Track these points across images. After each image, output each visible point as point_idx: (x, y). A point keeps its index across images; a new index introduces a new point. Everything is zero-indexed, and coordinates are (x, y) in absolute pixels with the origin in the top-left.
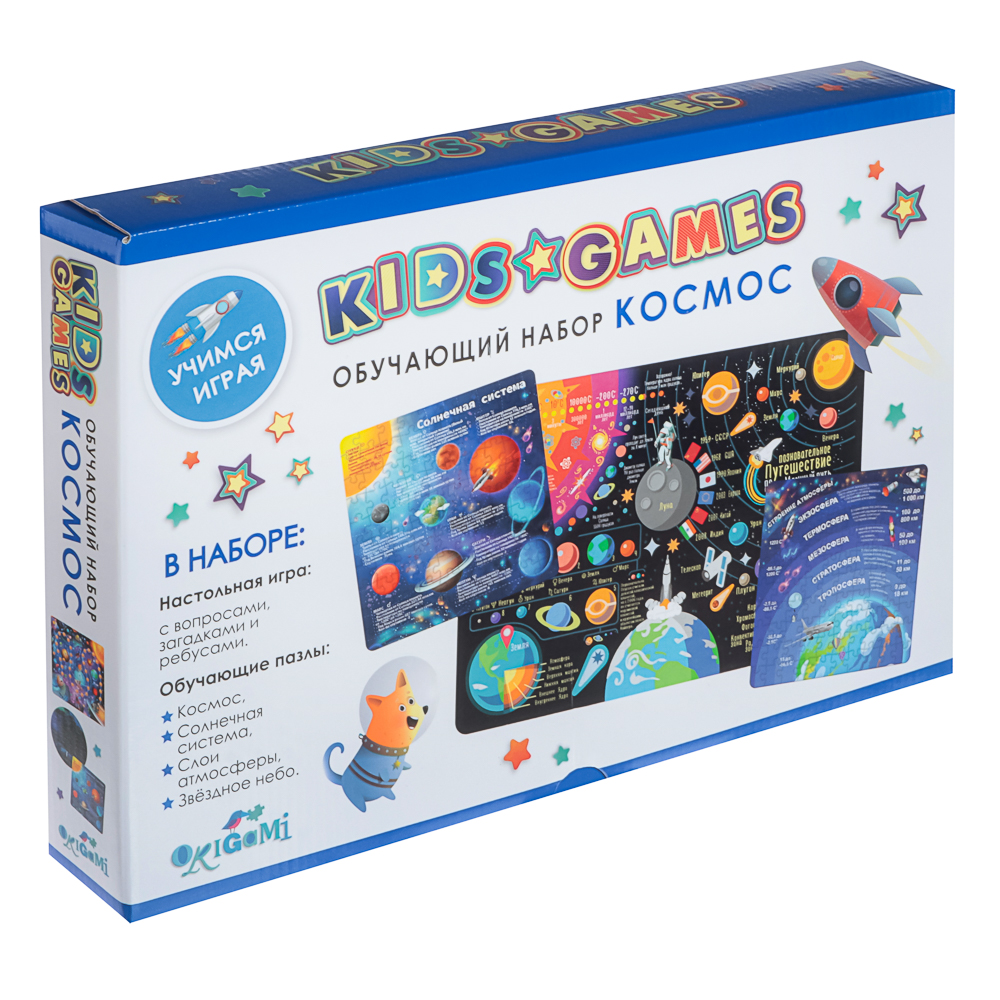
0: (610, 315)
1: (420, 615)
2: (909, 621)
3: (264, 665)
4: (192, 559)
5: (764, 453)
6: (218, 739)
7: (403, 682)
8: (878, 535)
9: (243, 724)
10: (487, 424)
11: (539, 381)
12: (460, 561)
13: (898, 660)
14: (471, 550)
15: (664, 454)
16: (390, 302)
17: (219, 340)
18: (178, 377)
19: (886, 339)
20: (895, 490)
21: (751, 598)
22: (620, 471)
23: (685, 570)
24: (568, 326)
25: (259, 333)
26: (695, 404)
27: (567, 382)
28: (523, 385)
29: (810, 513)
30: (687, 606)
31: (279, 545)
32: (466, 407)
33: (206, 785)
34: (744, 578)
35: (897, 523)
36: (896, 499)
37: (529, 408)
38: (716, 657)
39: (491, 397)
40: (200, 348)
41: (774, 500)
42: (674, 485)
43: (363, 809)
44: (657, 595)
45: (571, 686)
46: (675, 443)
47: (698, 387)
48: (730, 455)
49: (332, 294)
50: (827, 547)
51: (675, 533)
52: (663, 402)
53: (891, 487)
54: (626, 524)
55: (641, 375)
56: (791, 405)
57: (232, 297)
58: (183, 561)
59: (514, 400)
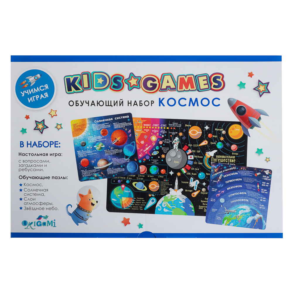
0: (157, 102)
1: (96, 175)
2: (265, 217)
3: (48, 178)
4: (28, 144)
5: (211, 154)
6: (35, 194)
7: (90, 192)
8: (253, 188)
9: (42, 192)
10: (116, 126)
11: (133, 117)
12: (108, 162)
13: (261, 228)
14: (111, 161)
15: (176, 146)
16: (86, 85)
17: (35, 86)
18: (23, 94)
19: (255, 127)
20: (259, 175)
21: (206, 196)
22: (160, 148)
23: (182, 182)
24: (143, 102)
25: (47, 87)
26: (186, 134)
27: (142, 119)
28: (128, 117)
29: (228, 175)
30: (183, 193)
31: (53, 146)
32: (110, 120)
33: (32, 206)
34: (204, 190)
35: (260, 185)
36: (260, 178)
37: (130, 124)
38: (193, 210)
39: (118, 118)
40: (29, 87)
41: (214, 168)
42: (179, 156)
43: (78, 225)
44: (173, 187)
45: (144, 207)
46: (179, 144)
47: (187, 129)
48: (199, 152)
49: (68, 80)
50: (234, 187)
51: (179, 171)
52: (175, 131)
53: (258, 174)
54: (163, 164)
55: (168, 122)
56: (220, 141)
57: (39, 75)
58: (25, 144)
59: (125, 120)
